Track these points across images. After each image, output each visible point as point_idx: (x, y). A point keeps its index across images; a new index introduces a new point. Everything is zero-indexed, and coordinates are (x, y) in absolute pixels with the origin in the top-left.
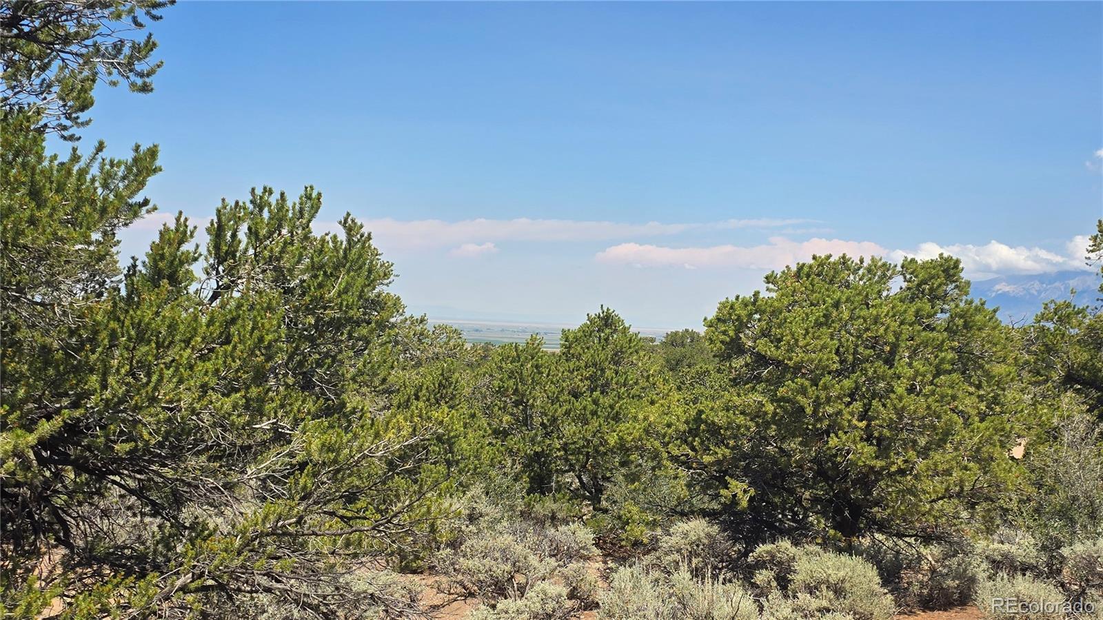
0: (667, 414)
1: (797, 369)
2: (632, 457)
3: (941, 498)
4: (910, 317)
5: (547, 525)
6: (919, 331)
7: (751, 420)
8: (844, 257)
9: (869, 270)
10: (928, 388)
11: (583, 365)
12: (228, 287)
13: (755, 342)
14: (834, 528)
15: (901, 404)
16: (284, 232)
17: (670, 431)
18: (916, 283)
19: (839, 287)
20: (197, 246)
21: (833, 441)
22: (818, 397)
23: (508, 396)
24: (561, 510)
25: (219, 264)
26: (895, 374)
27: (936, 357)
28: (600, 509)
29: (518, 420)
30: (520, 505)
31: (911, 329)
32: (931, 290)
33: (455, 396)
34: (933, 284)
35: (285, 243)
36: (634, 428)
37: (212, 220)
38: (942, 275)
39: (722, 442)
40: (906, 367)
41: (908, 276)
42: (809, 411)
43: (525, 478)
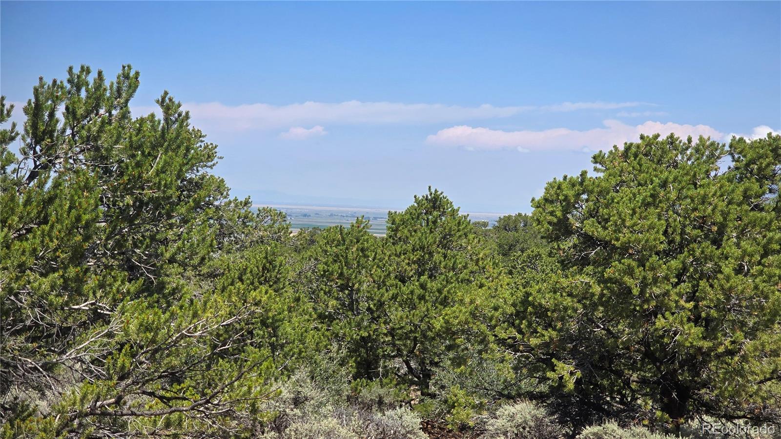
0: (494, 297)
1: (624, 250)
2: (458, 341)
3: (769, 379)
4: (738, 196)
5: (374, 410)
6: (746, 211)
7: (579, 301)
8: (672, 136)
9: (697, 150)
10: (755, 269)
11: (410, 248)
12: (45, 167)
13: (582, 223)
14: (662, 410)
15: (729, 285)
16: (102, 111)
17: (497, 314)
18: (744, 162)
19: (668, 167)
20: (14, 125)
21: (660, 322)
22: (645, 278)
23: (333, 280)
24: (388, 394)
25: (37, 143)
26: (722, 254)
27: (764, 237)
28: (429, 394)
29: (343, 305)
30: (347, 389)
31: (739, 209)
32: (760, 169)
33: (279, 279)
34: (761, 163)
35: (103, 122)
36: (461, 311)
37: (30, 100)
38: (770, 154)
39: (549, 325)
40: (733, 247)
41: (736, 156)
42: (636, 291)
43: (352, 363)
